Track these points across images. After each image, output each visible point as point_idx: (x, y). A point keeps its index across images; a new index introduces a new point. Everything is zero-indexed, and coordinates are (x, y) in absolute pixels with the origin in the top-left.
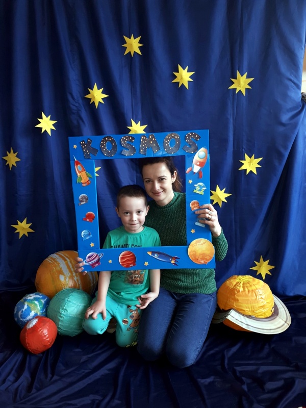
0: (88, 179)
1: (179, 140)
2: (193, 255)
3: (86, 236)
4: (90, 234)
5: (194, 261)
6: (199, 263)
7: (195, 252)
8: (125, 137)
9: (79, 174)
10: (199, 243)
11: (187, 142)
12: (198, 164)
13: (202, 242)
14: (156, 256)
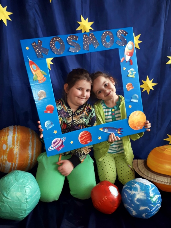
0: (43, 76)
1: (112, 36)
2: (132, 124)
3: (49, 126)
4: (52, 124)
5: (133, 129)
6: (137, 130)
7: (133, 122)
8: (70, 36)
9: (34, 73)
10: (135, 114)
11: (118, 38)
12: (128, 54)
13: (137, 114)
14: (106, 131)
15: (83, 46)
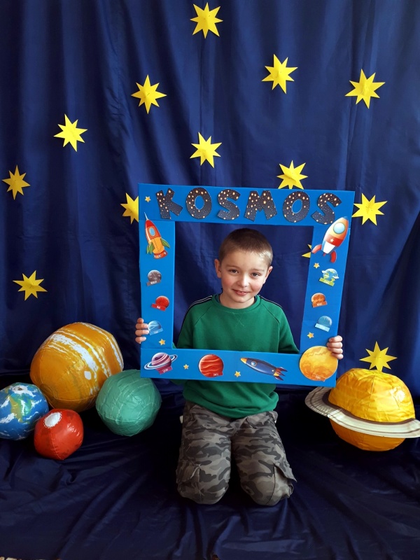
8: (226, 191)
15: (246, 212)
